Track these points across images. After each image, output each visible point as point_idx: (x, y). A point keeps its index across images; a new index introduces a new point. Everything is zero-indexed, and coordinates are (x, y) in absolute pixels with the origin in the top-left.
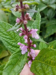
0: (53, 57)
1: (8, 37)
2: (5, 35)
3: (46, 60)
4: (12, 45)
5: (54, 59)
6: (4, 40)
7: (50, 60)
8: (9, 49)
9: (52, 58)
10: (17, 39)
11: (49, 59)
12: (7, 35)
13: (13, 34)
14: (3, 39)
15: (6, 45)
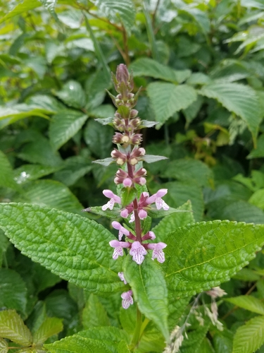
0: (202, 239)
1: (47, 246)
2: (35, 242)
3: (189, 256)
4: (74, 264)
5: (206, 240)
6: (45, 258)
7: (200, 249)
8: (74, 280)
9: (200, 243)
10: (77, 243)
11: (195, 248)
12: (43, 243)
13: (57, 232)
14: (41, 257)
15: (59, 271)
